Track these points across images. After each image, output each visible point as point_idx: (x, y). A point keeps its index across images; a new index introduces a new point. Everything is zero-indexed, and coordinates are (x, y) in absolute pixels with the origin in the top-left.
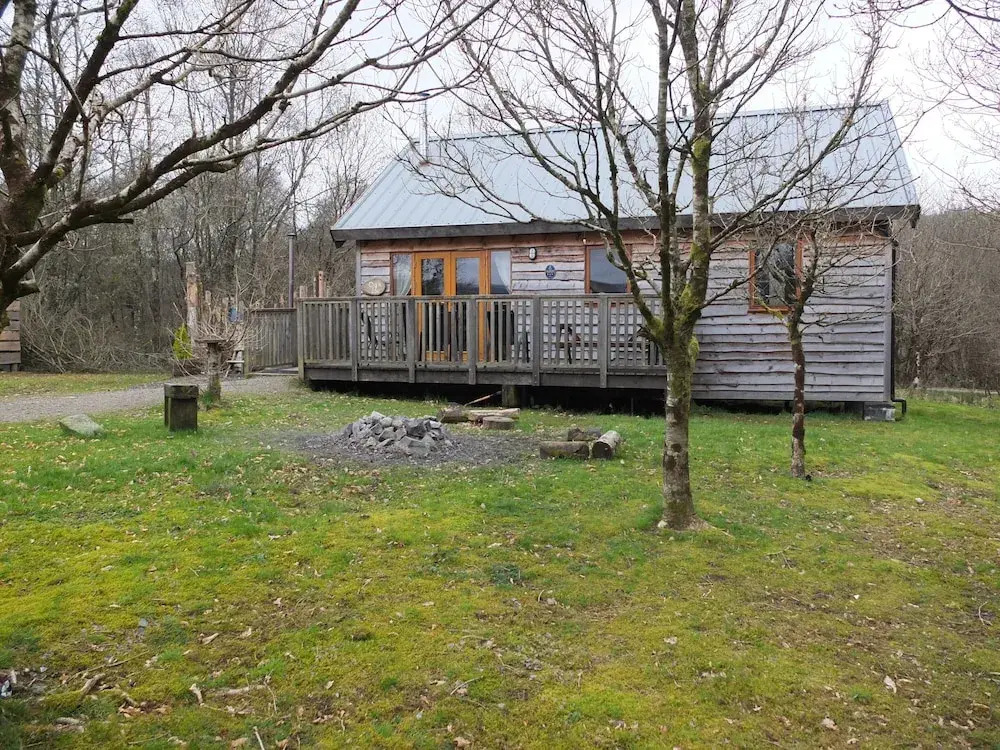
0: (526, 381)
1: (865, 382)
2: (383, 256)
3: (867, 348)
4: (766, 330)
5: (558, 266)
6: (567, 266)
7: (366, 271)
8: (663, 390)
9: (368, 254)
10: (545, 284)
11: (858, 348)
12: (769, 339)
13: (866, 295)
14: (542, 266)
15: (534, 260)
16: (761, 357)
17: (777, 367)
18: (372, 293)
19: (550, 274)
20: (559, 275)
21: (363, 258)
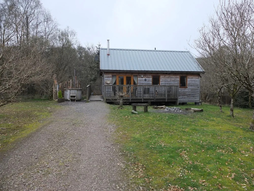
0: (152, 101)
1: (196, 99)
2: (110, 75)
3: (197, 94)
4: (182, 91)
5: (147, 79)
6: (148, 79)
7: (106, 78)
8: (176, 102)
9: (106, 75)
10: (144, 82)
11: (195, 94)
12: (183, 92)
13: (196, 85)
14: (144, 79)
15: (142, 78)
16: (181, 95)
17: (184, 97)
18: (108, 83)
19: (145, 80)
20: (147, 80)
21: (105, 76)
